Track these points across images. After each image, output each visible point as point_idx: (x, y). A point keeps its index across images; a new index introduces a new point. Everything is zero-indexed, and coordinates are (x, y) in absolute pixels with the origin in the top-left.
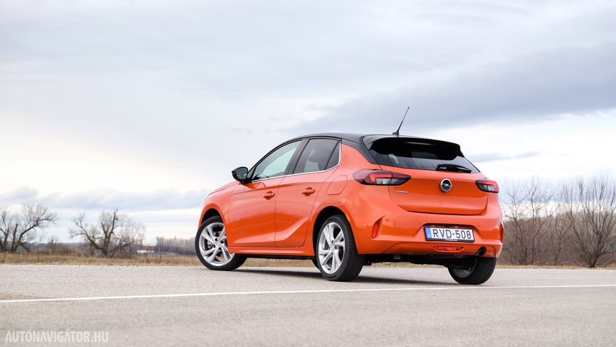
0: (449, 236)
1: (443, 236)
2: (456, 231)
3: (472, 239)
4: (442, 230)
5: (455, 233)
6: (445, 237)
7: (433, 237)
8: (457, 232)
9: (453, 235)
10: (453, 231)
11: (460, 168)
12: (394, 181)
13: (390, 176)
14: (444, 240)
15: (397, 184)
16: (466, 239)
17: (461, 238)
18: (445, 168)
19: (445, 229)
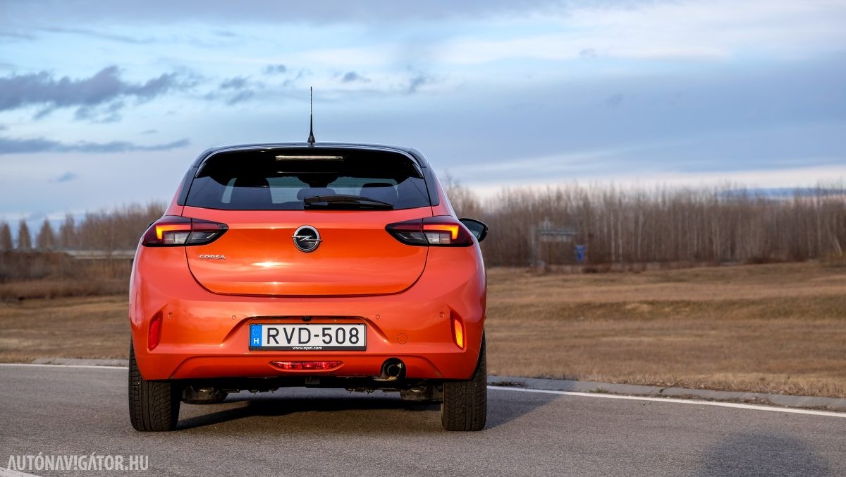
0: (305, 338)
1: (289, 341)
2: (324, 329)
3: (361, 343)
4: (289, 328)
5: (321, 334)
6: (295, 343)
7: (264, 344)
8: (326, 332)
9: (316, 337)
10: (316, 329)
11: (361, 202)
12: (196, 237)
13: (188, 227)
14: (290, 349)
15: (200, 242)
16: (347, 344)
17: (334, 344)
18: (326, 204)
19: (297, 327)
